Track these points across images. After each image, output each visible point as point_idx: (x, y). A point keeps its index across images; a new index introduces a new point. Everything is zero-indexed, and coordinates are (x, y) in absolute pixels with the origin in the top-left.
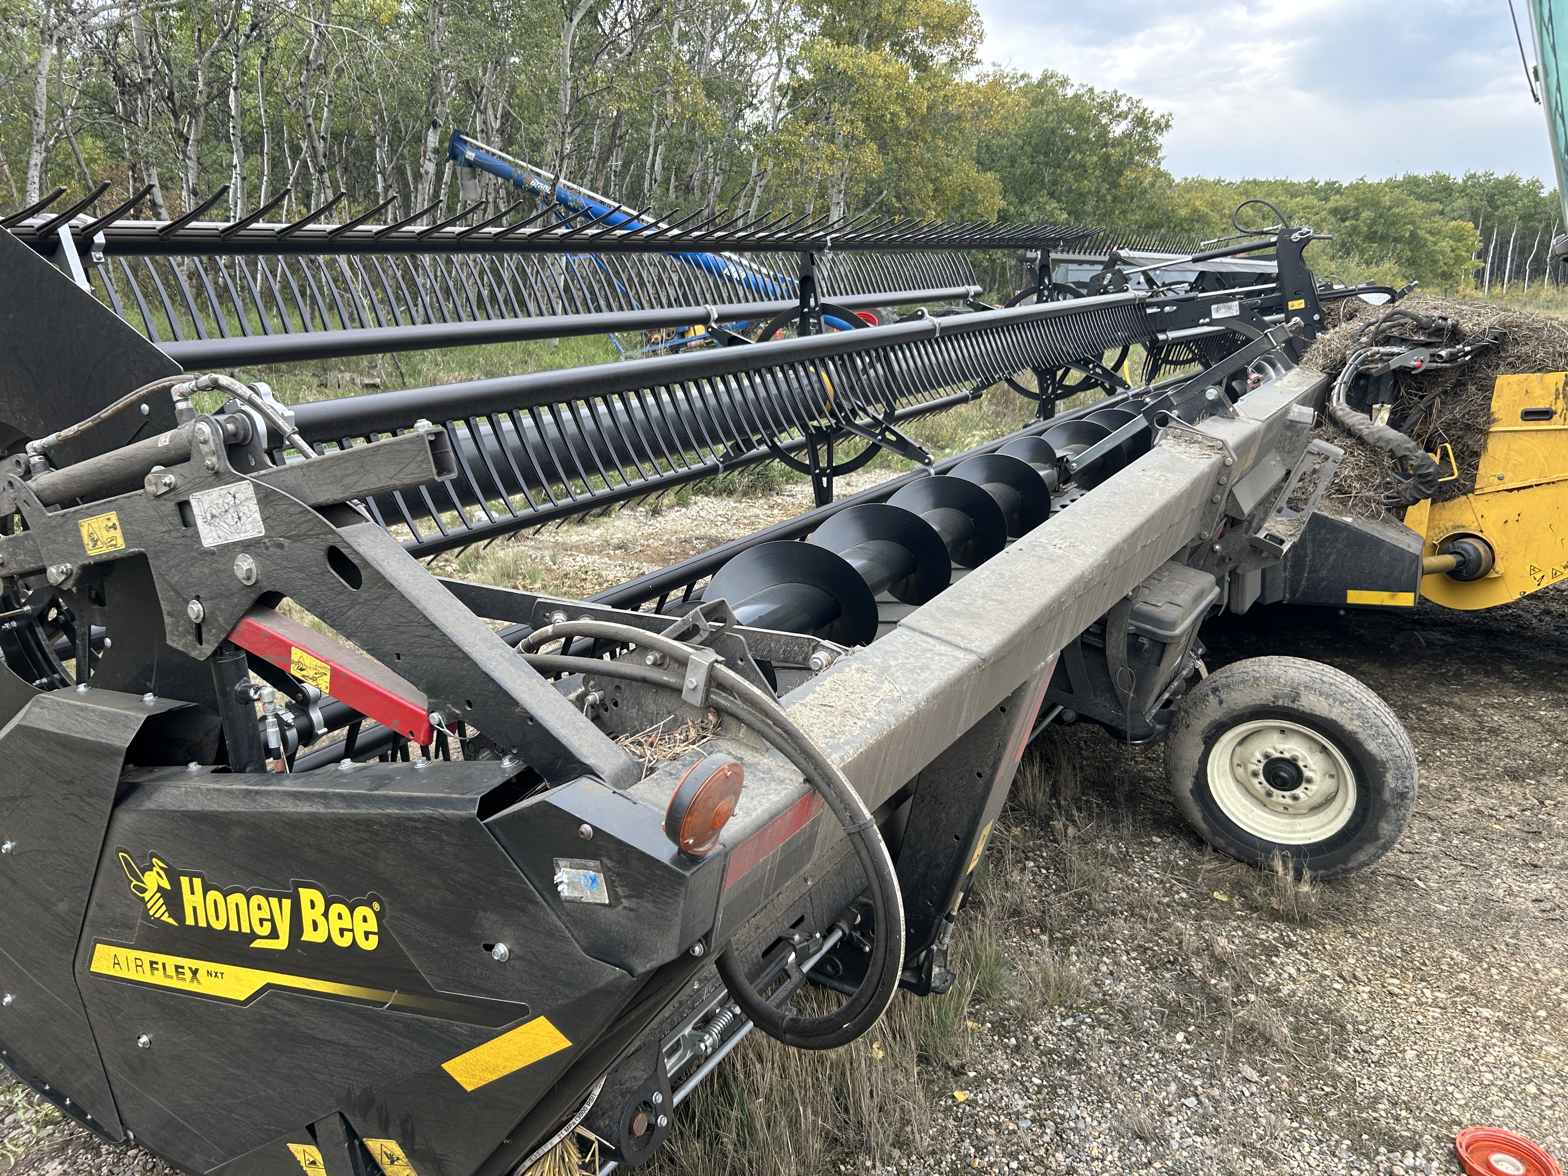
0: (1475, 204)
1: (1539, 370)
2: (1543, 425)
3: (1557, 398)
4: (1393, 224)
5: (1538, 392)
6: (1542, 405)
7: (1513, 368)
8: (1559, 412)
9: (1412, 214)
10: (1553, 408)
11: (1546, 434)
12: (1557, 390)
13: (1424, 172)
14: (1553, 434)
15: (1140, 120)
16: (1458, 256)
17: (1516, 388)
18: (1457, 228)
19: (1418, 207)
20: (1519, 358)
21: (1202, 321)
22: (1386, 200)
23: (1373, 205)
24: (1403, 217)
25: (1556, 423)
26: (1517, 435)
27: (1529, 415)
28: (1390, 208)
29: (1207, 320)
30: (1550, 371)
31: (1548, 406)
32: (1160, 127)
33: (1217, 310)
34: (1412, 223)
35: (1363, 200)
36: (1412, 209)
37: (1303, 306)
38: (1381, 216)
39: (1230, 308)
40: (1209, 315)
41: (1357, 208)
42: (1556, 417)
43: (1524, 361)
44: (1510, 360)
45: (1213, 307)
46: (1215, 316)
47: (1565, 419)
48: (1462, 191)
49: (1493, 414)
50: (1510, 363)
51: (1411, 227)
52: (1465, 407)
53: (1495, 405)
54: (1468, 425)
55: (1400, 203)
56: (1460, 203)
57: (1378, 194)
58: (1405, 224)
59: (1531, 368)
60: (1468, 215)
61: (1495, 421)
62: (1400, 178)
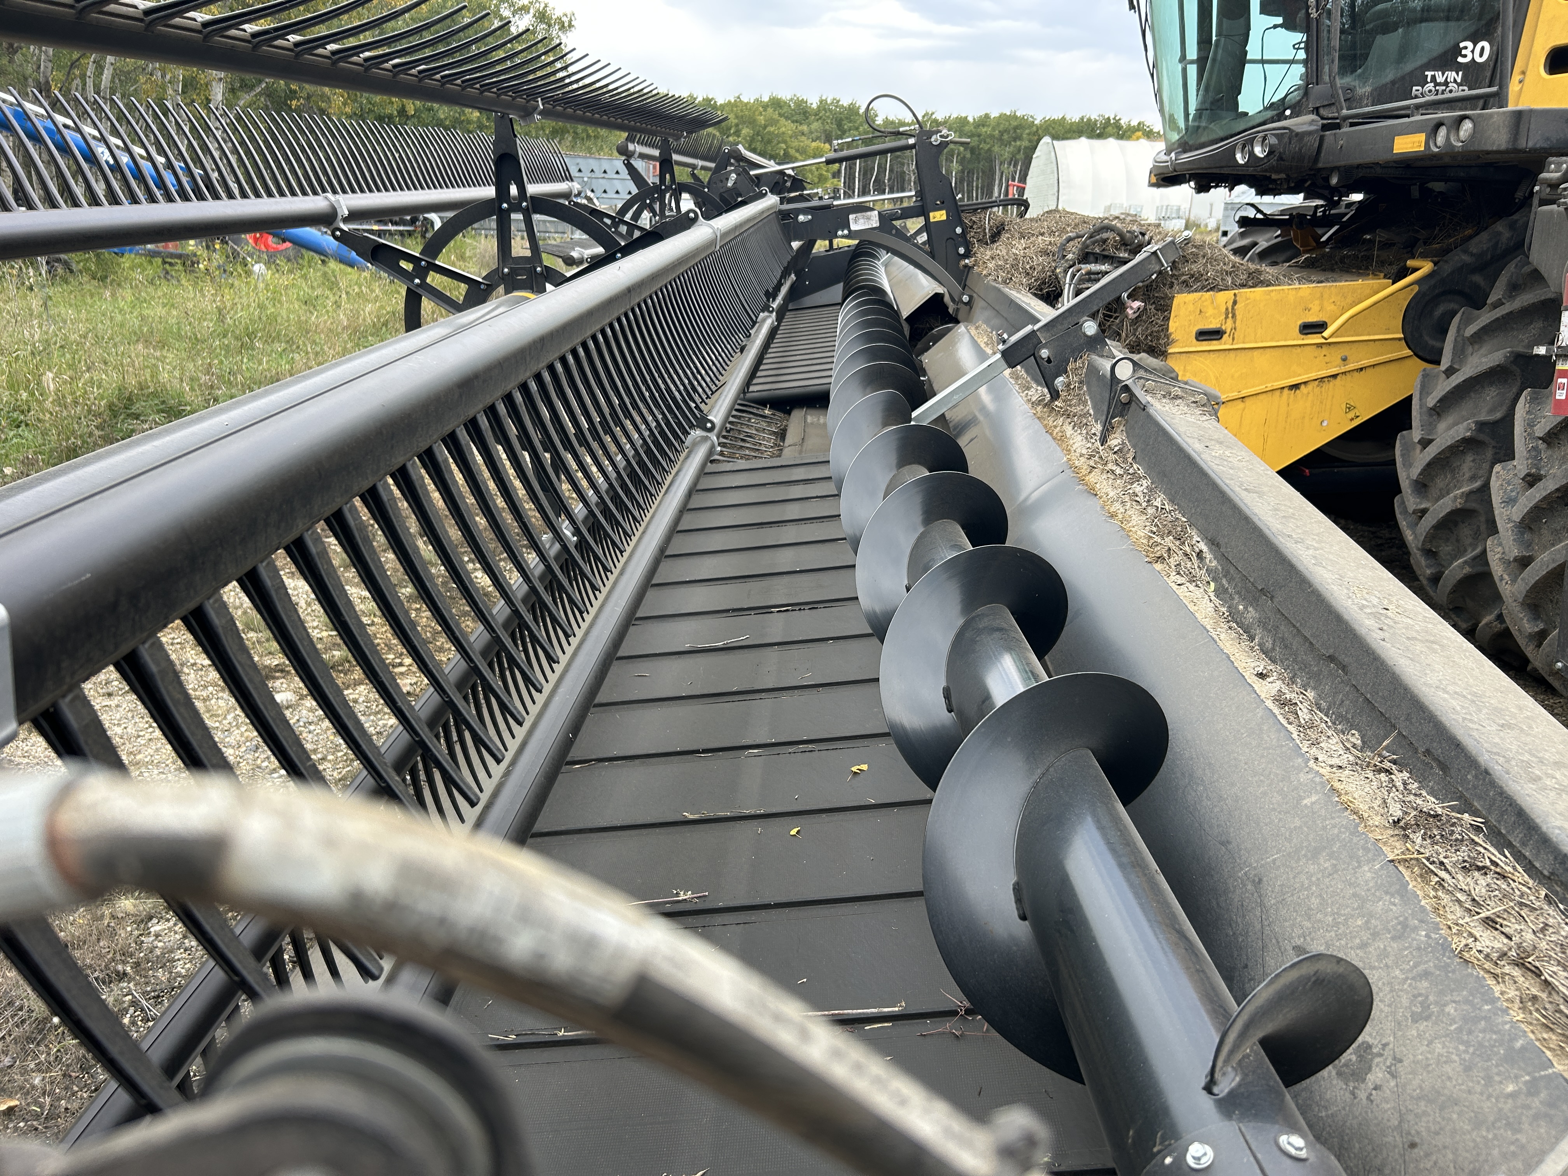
0: (827, 127)
1: (1212, 289)
2: (1214, 345)
3: (1227, 318)
4: (769, 142)
5: (1210, 311)
6: (1213, 325)
7: (1187, 286)
8: (1228, 331)
9: (783, 133)
10: (1224, 328)
11: (1217, 354)
12: (1227, 309)
13: (785, 95)
14: (1222, 354)
15: (542, 17)
16: (821, 175)
17: (1191, 307)
18: (818, 148)
19: (787, 127)
20: (1192, 276)
21: (840, 233)
22: (761, 120)
23: (750, 123)
24: (778, 135)
25: (1225, 343)
26: (1192, 356)
27: (1205, 335)
28: (765, 127)
29: (846, 232)
30: (1222, 290)
31: (1218, 326)
32: (563, 26)
33: (856, 221)
34: (785, 142)
35: (742, 116)
36: (784, 129)
37: (944, 218)
38: (758, 134)
39: (869, 218)
40: (848, 226)
41: (737, 125)
42: (1225, 337)
43: (1197, 280)
44: (1184, 278)
45: (851, 217)
46: (854, 227)
47: (1233, 339)
48: (816, 115)
49: (1171, 334)
50: (1184, 282)
51: (783, 146)
52: (1147, 328)
53: (1173, 325)
54: (1150, 346)
55: (772, 122)
56: (815, 125)
57: (754, 112)
58: (779, 142)
59: (1202, 289)
60: (823, 138)
61: (1173, 341)
62: (766, 99)
